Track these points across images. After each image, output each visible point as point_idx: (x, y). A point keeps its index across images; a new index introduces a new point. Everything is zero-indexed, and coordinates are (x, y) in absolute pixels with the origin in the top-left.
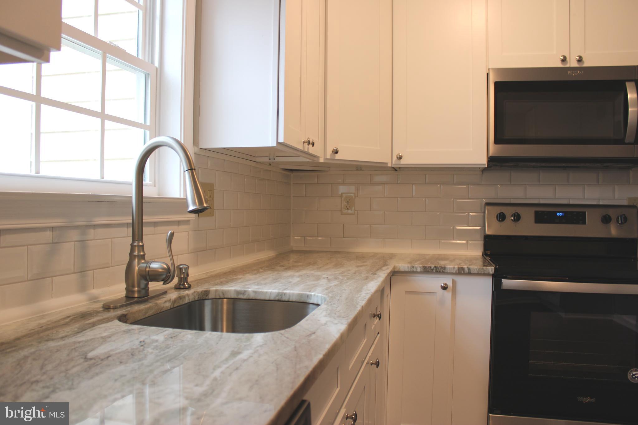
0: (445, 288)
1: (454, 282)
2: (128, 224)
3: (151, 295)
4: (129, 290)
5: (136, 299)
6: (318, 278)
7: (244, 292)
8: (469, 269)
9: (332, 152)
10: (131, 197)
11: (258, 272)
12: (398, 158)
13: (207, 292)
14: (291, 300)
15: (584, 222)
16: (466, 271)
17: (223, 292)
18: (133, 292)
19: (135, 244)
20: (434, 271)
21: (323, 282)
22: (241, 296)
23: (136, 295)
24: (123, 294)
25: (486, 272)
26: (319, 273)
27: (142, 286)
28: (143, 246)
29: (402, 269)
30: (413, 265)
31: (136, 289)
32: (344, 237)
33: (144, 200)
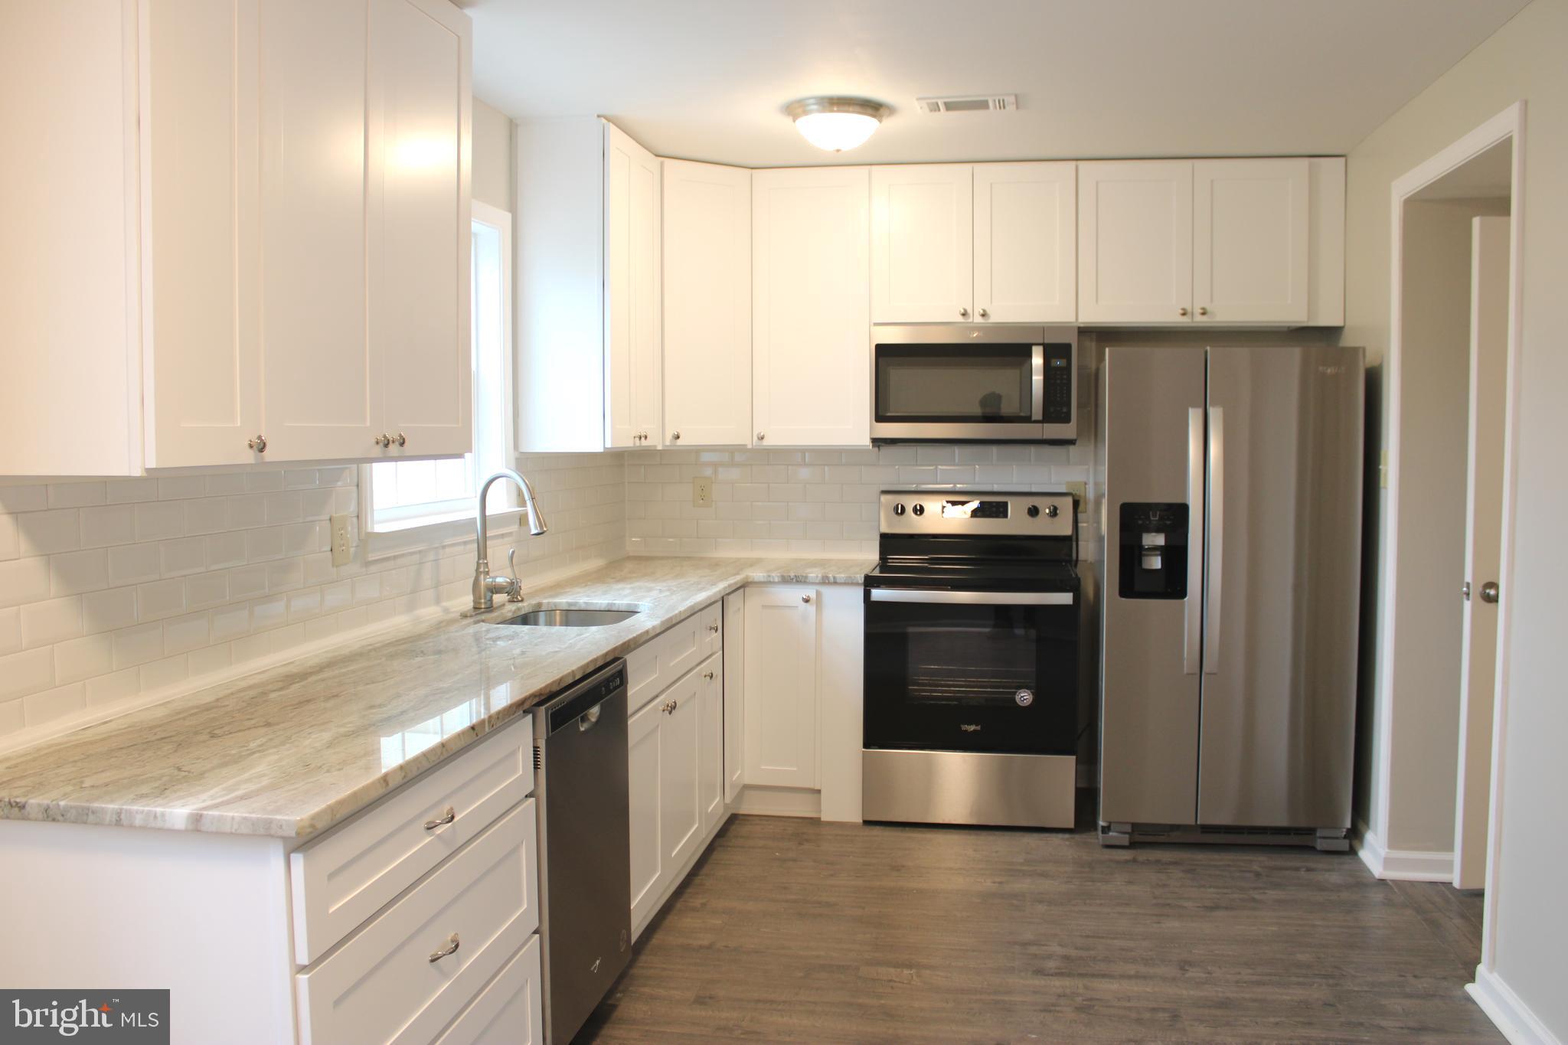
0: (807, 601)
1: (818, 594)
2: (474, 540)
3: (495, 606)
4: (476, 602)
5: (483, 610)
6: (650, 590)
7: (575, 604)
8: (834, 578)
9: (673, 437)
10: (476, 518)
11: (586, 586)
12: (759, 438)
13: (540, 605)
14: (620, 610)
15: (1006, 516)
16: (832, 580)
17: (555, 604)
18: (480, 603)
19: (481, 561)
20: (794, 580)
21: (655, 593)
22: (573, 608)
23: (483, 606)
24: (471, 605)
25: (854, 581)
26: (652, 585)
27: (488, 598)
28: (487, 563)
29: (756, 580)
30: (770, 574)
31: (483, 601)
32: (698, 538)
33: (487, 518)
